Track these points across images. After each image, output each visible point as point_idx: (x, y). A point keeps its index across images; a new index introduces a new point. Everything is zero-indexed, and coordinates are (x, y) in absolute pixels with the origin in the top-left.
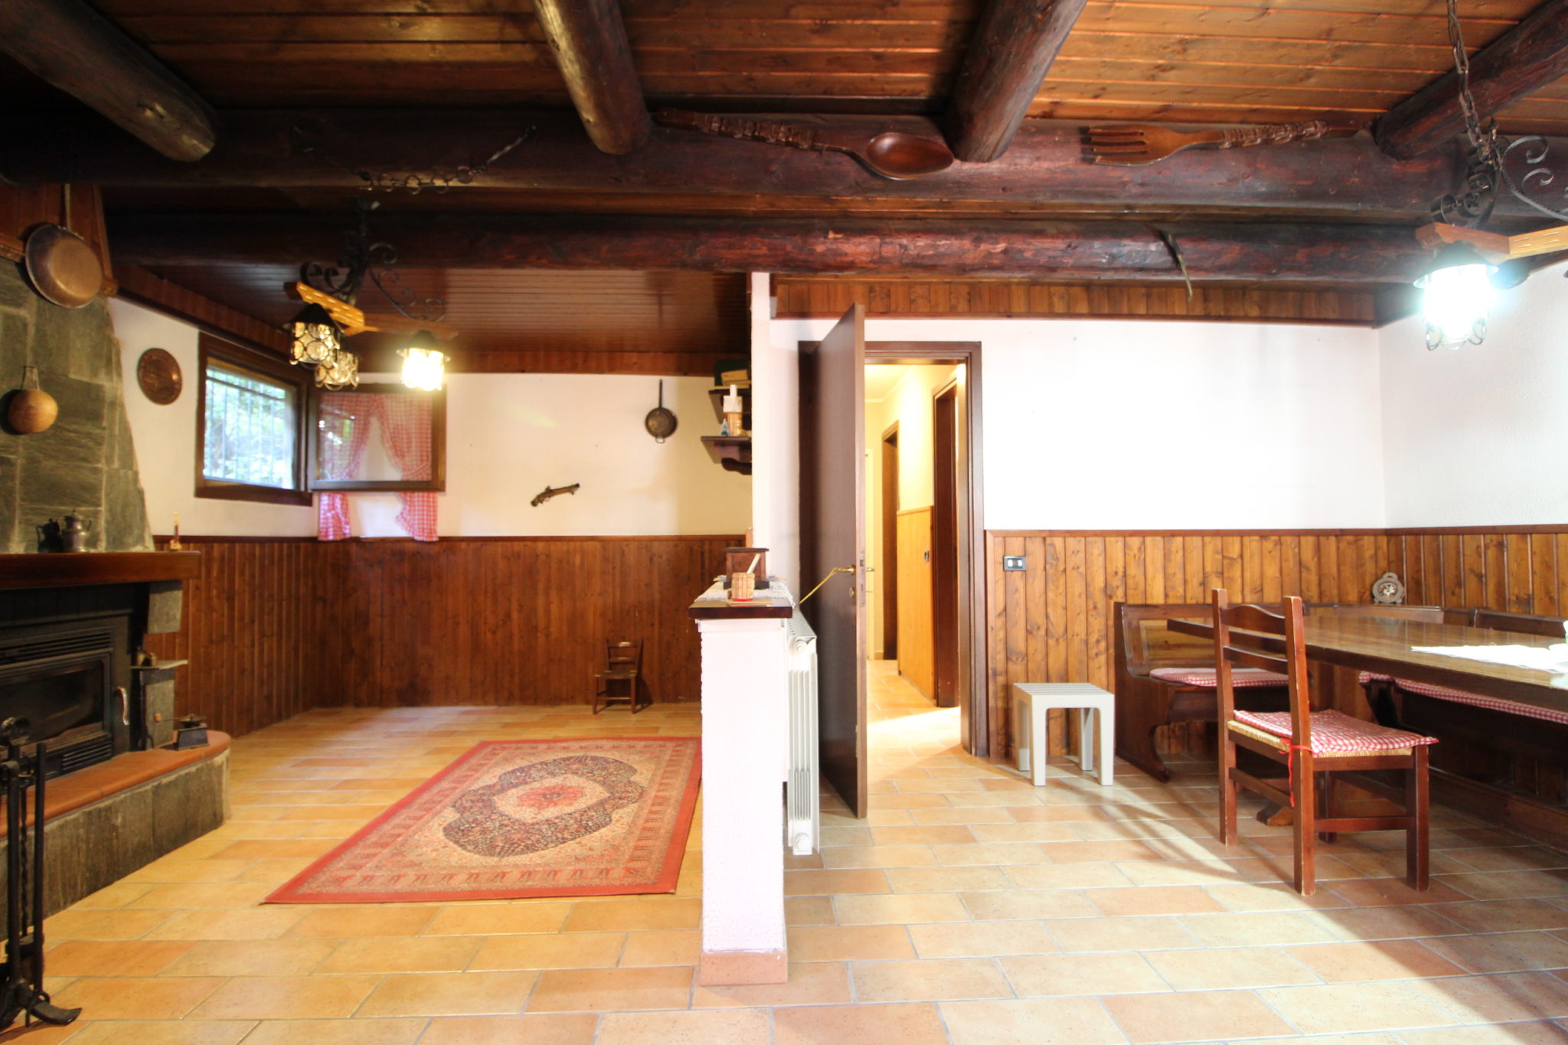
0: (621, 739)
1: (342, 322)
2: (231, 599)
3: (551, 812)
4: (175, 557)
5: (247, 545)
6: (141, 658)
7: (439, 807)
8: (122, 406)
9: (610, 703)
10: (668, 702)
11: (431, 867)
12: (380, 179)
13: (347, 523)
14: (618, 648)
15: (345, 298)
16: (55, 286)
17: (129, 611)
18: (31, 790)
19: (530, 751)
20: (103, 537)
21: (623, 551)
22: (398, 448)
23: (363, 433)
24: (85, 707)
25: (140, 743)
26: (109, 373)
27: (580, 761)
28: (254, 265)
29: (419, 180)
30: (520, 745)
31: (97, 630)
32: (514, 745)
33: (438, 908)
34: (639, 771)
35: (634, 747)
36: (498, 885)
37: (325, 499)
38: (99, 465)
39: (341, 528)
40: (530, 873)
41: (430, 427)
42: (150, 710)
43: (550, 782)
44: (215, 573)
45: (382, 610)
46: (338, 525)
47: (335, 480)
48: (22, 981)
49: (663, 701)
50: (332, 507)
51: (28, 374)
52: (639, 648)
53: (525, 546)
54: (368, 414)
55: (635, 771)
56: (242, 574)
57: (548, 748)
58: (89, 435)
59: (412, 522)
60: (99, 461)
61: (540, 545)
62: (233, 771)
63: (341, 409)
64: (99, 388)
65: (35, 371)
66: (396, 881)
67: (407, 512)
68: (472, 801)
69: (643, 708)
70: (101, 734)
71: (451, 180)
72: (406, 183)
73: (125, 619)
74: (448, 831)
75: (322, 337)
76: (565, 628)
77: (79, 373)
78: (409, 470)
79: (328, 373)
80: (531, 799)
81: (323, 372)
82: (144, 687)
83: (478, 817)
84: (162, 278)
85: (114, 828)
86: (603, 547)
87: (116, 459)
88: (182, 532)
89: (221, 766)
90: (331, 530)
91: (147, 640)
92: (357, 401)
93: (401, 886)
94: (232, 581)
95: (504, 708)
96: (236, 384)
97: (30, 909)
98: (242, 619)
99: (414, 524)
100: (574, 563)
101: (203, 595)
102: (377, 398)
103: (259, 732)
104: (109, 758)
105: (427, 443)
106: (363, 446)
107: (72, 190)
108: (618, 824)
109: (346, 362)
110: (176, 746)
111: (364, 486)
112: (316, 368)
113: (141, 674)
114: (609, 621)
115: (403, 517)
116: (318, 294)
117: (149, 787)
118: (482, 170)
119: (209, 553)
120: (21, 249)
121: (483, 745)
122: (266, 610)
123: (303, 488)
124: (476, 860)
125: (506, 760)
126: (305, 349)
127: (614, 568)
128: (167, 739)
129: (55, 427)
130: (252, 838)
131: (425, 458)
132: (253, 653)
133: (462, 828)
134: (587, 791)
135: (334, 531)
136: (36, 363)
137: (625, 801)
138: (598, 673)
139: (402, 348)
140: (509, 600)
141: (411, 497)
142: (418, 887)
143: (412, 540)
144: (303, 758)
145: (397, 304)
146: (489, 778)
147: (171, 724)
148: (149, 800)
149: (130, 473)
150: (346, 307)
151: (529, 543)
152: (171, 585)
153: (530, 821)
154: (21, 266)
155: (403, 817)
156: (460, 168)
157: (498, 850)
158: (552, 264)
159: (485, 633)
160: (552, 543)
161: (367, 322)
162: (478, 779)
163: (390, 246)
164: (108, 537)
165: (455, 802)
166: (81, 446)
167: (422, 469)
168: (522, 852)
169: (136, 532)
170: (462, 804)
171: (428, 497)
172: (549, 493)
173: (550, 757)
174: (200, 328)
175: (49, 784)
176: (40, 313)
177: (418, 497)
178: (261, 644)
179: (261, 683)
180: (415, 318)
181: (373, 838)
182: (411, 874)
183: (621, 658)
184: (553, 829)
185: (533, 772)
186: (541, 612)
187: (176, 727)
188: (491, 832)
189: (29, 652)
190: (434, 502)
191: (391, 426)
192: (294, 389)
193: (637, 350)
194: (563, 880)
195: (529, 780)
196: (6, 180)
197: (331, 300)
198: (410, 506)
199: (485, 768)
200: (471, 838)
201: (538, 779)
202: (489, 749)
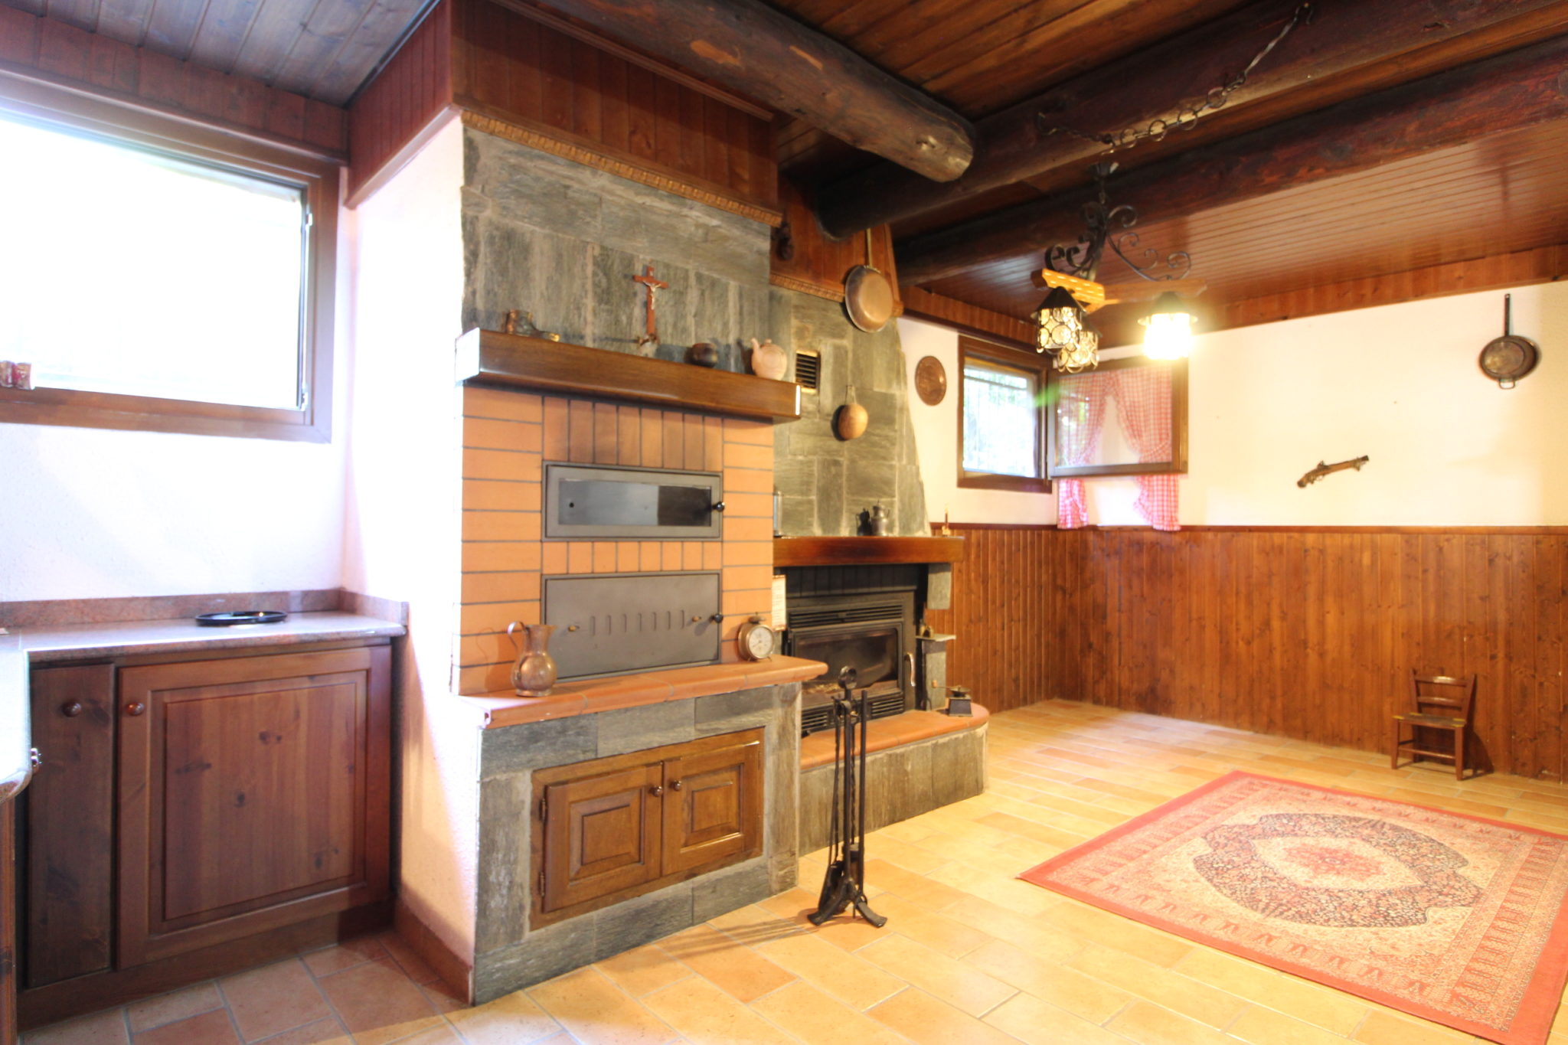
0: (1441, 812)
1: (1083, 300)
2: (985, 582)
3: (1332, 881)
4: (944, 543)
5: (998, 532)
6: (923, 629)
7: (1187, 833)
8: (908, 410)
9: (1418, 759)
10: (1524, 774)
11: (1181, 898)
12: (1122, 136)
13: (1084, 511)
14: (1432, 683)
15: (1085, 274)
16: (864, 316)
17: (914, 587)
18: (858, 726)
19: (1300, 797)
20: (897, 523)
21: (1441, 549)
22: (1135, 428)
23: (1099, 415)
24: (885, 667)
25: (922, 704)
26: (899, 383)
27: (1373, 826)
28: (1002, 262)
29: (1164, 122)
30: (1285, 786)
31: (893, 602)
32: (1278, 785)
33: (1192, 947)
34: (1472, 865)
35: (1461, 827)
36: (1261, 947)
37: (1064, 485)
38: (894, 463)
39: (1078, 516)
40: (1305, 949)
41: (1169, 400)
42: (929, 676)
43: (1328, 842)
44: (973, 557)
45: (1120, 604)
46: (1076, 514)
47: (1073, 466)
48: (851, 880)
49: (1513, 771)
50: (1070, 493)
51: (849, 392)
52: (1469, 691)
53: (1290, 538)
54: (1104, 394)
55: (1464, 862)
56: (994, 559)
57: (1325, 799)
58: (887, 437)
59: (1150, 508)
60: (893, 459)
61: (1310, 538)
62: (991, 745)
63: (1077, 392)
64: (892, 397)
65: (853, 388)
66: (1143, 901)
67: (1145, 498)
68: (1227, 838)
69: (1475, 775)
70: (896, 690)
71: (1201, 110)
72: (1150, 131)
73: (912, 595)
74: (1199, 863)
75: (1065, 319)
76: (1347, 648)
77: (879, 388)
78: (1147, 451)
79: (1069, 355)
80: (1303, 857)
81: (1065, 355)
82: (925, 655)
83: (1235, 859)
84: (930, 291)
85: (906, 773)
86: (1407, 542)
87: (904, 456)
88: (951, 520)
89: (982, 738)
90: (1069, 517)
91: (926, 613)
92: (1093, 381)
93: (1148, 908)
94: (986, 566)
95: (1262, 736)
96: (986, 379)
97: (857, 824)
98: (994, 602)
99: (1153, 511)
100: (1361, 561)
101: (964, 577)
102: (1113, 375)
103: (1009, 713)
104: (901, 712)
105: (1167, 419)
106: (1099, 428)
107: (873, 233)
108: (1439, 928)
109: (1087, 342)
110: (948, 712)
111: (1101, 471)
112: (1059, 354)
113: (923, 643)
114: (1418, 644)
115: (1141, 504)
116: (1061, 277)
117: (929, 744)
118: (1239, 84)
119: (968, 539)
120: (842, 291)
121: (1236, 775)
122: (1014, 595)
123: (1043, 476)
124: (1236, 910)
125: (1267, 799)
126: (1051, 335)
127: (1425, 571)
128: (939, 706)
129: (866, 433)
130: (1006, 813)
131: (1164, 436)
132: (1003, 636)
133: (1215, 866)
134: (1385, 868)
135: (1073, 519)
136: (854, 382)
137: (1449, 900)
138: (1399, 714)
139: (1143, 316)
140: (1268, 604)
141: (1149, 481)
142: (1166, 915)
143: (1151, 529)
144: (1047, 746)
145: (1138, 268)
146: (1247, 814)
147: (944, 691)
148: (930, 755)
149: (914, 467)
150: (1087, 284)
151: (1296, 535)
152: (943, 566)
153: (1304, 885)
154: (843, 305)
155: (1148, 833)
156: (1211, 92)
157: (1261, 905)
158: (1331, 171)
159: (1237, 643)
160: (1327, 535)
161: (1107, 296)
162: (1233, 814)
163: (1130, 208)
164: (900, 524)
165: (1207, 834)
166: (882, 447)
167: (1161, 448)
168: (1293, 918)
169: (918, 519)
170: (1214, 838)
171: (1168, 480)
172: (1323, 469)
173: (1329, 810)
174: (959, 332)
175: (870, 724)
176: (855, 341)
177: (1157, 480)
178: (1010, 628)
179: (1010, 665)
180: (1157, 280)
181: (1117, 846)
182: (1159, 899)
183: (1437, 699)
184: (1335, 904)
185: (1304, 822)
186: (1311, 622)
187: (947, 695)
188: (1252, 881)
189: (854, 616)
190: (1175, 486)
191: (1128, 404)
192: (1034, 377)
193: (1464, 257)
194: (1352, 972)
195: (1299, 832)
196: (832, 238)
197: (1073, 280)
198: (1148, 491)
199: (1241, 803)
200: (1227, 881)
201: (1310, 833)
202: (1245, 781)
